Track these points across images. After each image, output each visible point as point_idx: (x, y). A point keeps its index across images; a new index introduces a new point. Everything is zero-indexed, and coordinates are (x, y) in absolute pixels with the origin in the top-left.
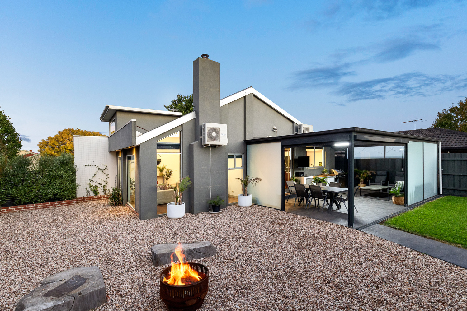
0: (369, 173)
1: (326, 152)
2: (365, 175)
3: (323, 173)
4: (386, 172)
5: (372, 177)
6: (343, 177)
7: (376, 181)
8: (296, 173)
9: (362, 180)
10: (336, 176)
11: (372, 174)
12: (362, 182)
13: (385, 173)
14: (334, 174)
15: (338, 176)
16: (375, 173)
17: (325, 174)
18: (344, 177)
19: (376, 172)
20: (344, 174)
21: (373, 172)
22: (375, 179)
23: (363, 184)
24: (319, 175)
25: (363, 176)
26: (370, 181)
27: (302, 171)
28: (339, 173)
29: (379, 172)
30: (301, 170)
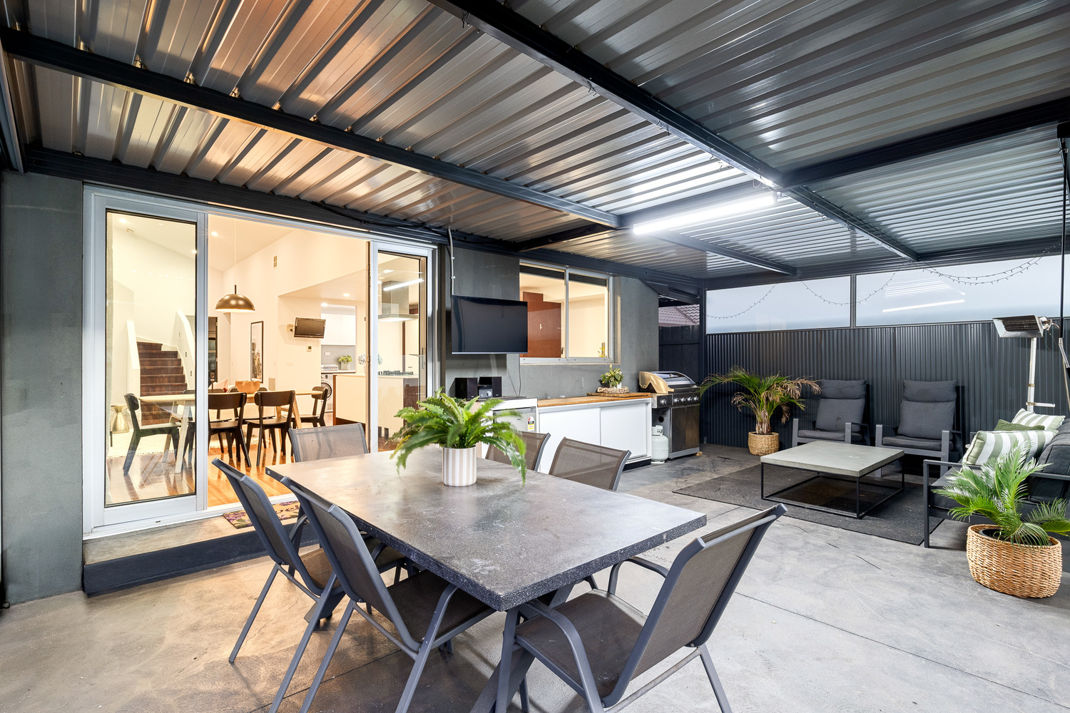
0: (793, 388)
1: (619, 298)
2: (777, 397)
3: (607, 385)
4: (861, 382)
5: (802, 406)
6: (686, 403)
7: (821, 422)
8: (457, 380)
9: (763, 415)
10: (659, 398)
11: (807, 394)
12: (765, 426)
13: (857, 387)
14: (650, 389)
15: (668, 398)
16: (816, 388)
17: (610, 390)
18: (693, 402)
19: (820, 384)
20: (695, 392)
21: (809, 383)
22: (816, 415)
23: (769, 433)
24: (588, 395)
25: (767, 399)
26: (796, 421)
27: (494, 374)
28: (671, 387)
29: (832, 386)
30: (489, 367)
